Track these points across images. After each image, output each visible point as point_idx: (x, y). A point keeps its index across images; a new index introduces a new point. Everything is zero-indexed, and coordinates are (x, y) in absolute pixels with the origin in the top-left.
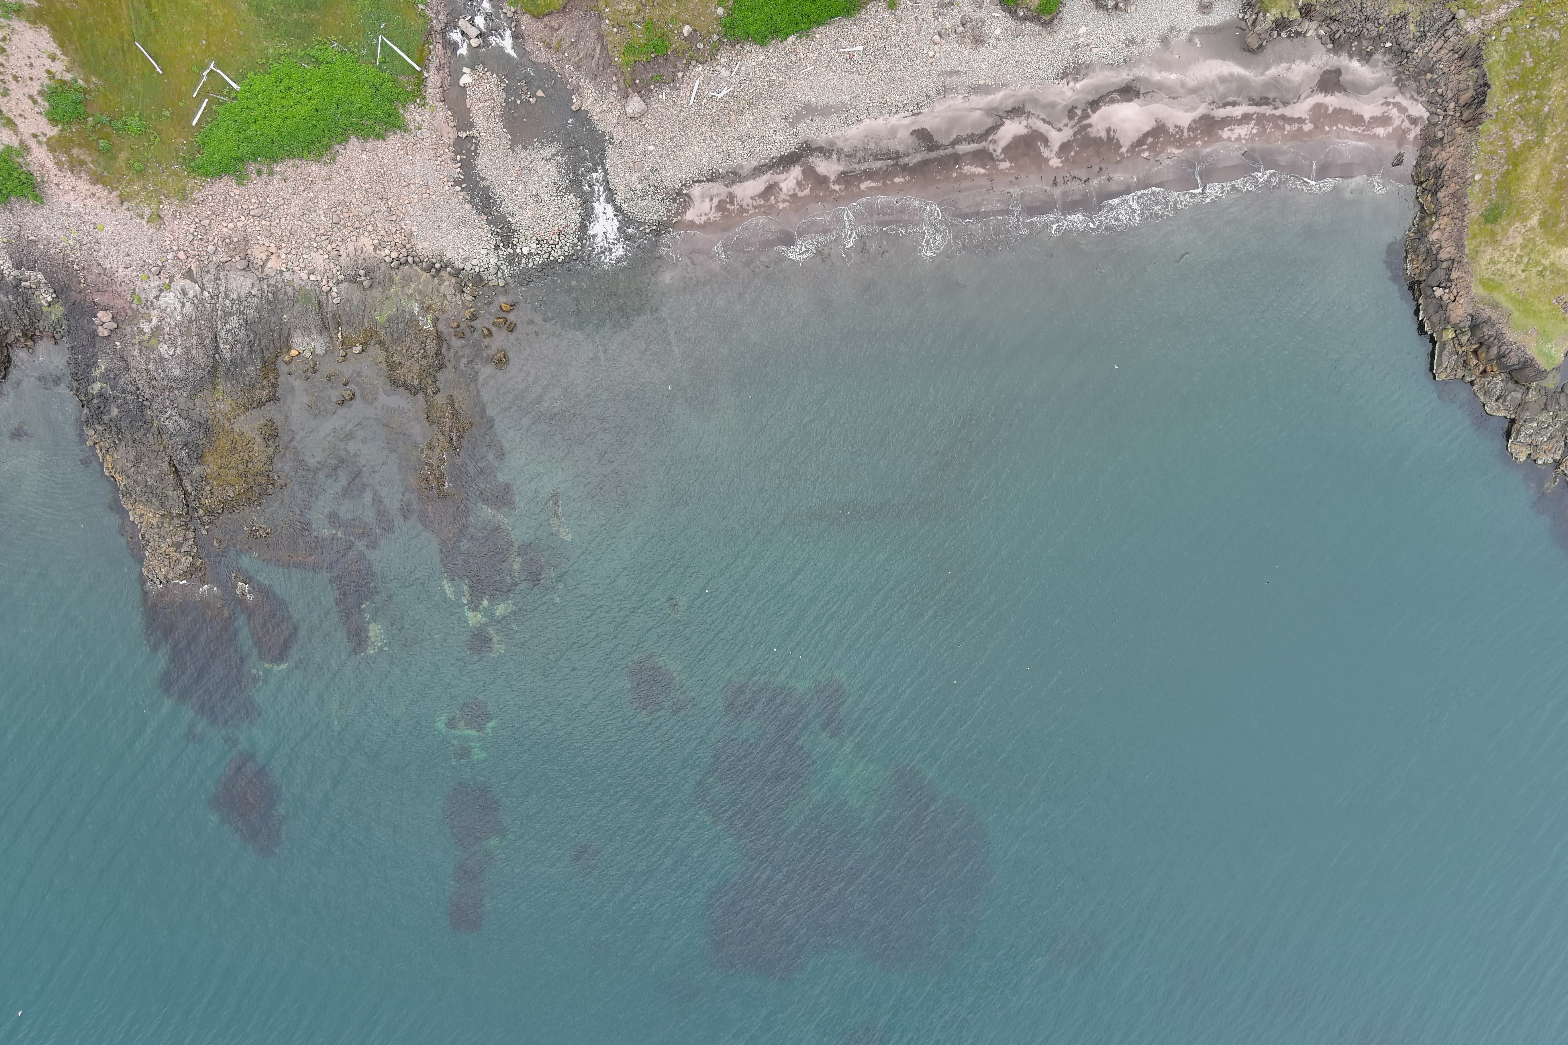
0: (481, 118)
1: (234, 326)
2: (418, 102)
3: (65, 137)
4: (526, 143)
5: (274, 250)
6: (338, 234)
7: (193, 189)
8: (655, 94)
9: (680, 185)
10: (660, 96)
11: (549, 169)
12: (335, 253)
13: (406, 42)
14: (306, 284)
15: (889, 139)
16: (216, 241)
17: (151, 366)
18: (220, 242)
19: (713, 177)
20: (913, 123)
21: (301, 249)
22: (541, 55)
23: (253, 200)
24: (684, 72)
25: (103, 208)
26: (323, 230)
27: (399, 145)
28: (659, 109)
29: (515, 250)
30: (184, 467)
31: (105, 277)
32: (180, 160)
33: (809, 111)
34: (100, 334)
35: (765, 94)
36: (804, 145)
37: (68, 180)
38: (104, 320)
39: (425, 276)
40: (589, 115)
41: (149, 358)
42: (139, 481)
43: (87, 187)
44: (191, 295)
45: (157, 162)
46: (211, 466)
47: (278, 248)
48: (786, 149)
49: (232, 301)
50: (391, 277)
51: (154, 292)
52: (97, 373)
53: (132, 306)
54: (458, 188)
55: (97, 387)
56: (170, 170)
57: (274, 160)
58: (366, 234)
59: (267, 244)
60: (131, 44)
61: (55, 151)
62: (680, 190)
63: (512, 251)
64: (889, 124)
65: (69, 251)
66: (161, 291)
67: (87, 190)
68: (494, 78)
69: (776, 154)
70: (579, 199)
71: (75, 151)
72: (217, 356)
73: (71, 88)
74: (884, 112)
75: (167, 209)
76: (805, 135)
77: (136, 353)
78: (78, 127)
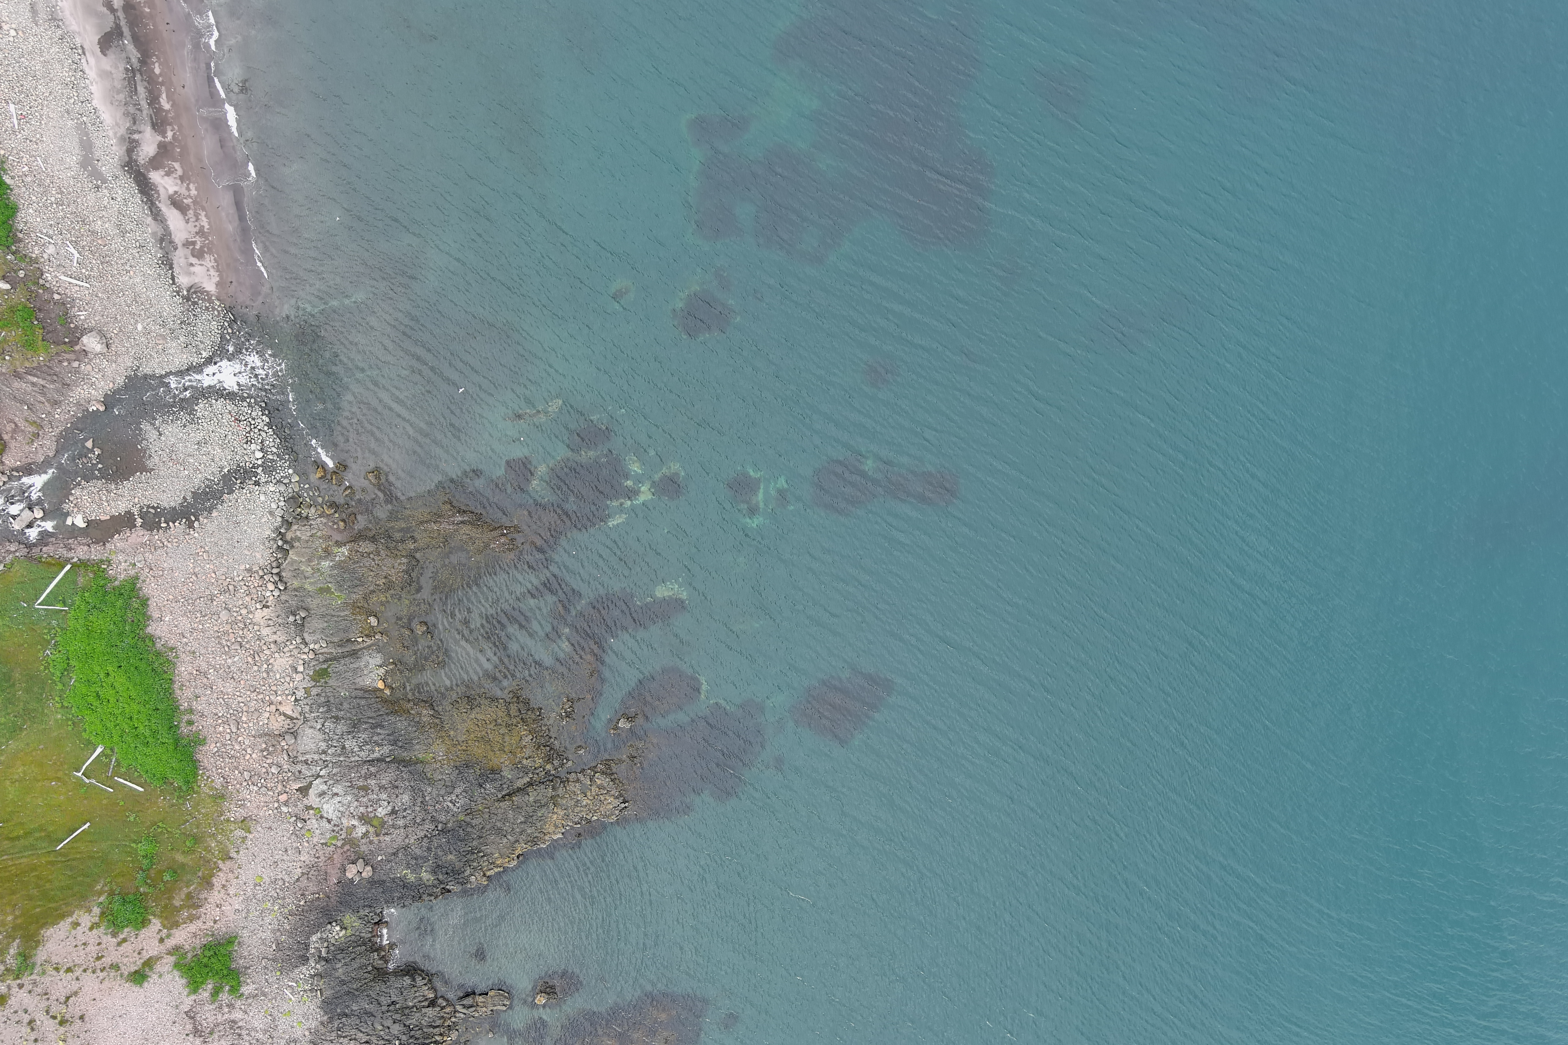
0: (120, 503)
1: (355, 744)
2: (105, 566)
3: (162, 912)
4: (144, 456)
5: (273, 708)
6: (253, 644)
7: (212, 788)
8: (80, 323)
9: (177, 297)
10: (82, 317)
11: (170, 432)
12: (272, 646)
13: (40, 580)
14: (308, 675)
15: (113, 79)
16: (267, 765)
17: (401, 822)
18: (268, 761)
19: (167, 263)
20: (93, 54)
21: (271, 681)
22: (47, 446)
23: (221, 729)
24: (53, 293)
25: (237, 878)
26: (249, 658)
27: (153, 585)
28: (96, 319)
29: (259, 466)
30: (504, 786)
31: (311, 873)
32: (181, 801)
33: (88, 162)
34: (370, 874)
35: (72, 208)
36: (126, 168)
37: (210, 911)
38: (355, 871)
39: (292, 555)
40: (109, 392)
41: (393, 825)
42: (521, 830)
43: (216, 893)
44: (325, 787)
45: (185, 823)
46: (502, 760)
47: (271, 703)
48: (131, 187)
49: (329, 747)
50: (295, 590)
51: (324, 824)
52: (411, 878)
53: (339, 845)
54: (196, 524)
55: (426, 876)
56: (193, 811)
57: (175, 708)
58: (251, 616)
59: (267, 715)
60: (59, 853)
61: (177, 921)
62: (183, 297)
63: (261, 469)
64: (97, 79)
65: (286, 911)
66: (322, 817)
67: (219, 892)
68: (76, 492)
69: (138, 198)
70: (200, 401)
71: (177, 903)
72: (388, 760)
73: (108, 908)
74: (83, 85)
75: (235, 813)
76: (115, 168)
77: (388, 838)
78: (150, 901)
